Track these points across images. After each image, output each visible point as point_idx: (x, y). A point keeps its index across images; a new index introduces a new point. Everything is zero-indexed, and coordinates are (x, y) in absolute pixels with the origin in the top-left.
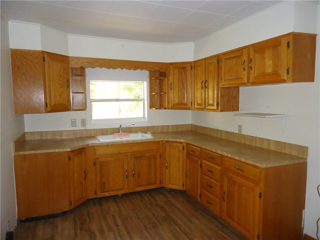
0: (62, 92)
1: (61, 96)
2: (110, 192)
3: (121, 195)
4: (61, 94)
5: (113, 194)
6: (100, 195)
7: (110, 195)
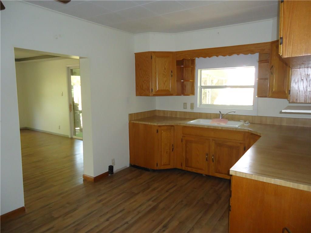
0: (166, 81)
1: (164, 84)
2: (192, 169)
3: (205, 175)
4: (164, 82)
5: (194, 171)
6: (184, 168)
7: (191, 171)
